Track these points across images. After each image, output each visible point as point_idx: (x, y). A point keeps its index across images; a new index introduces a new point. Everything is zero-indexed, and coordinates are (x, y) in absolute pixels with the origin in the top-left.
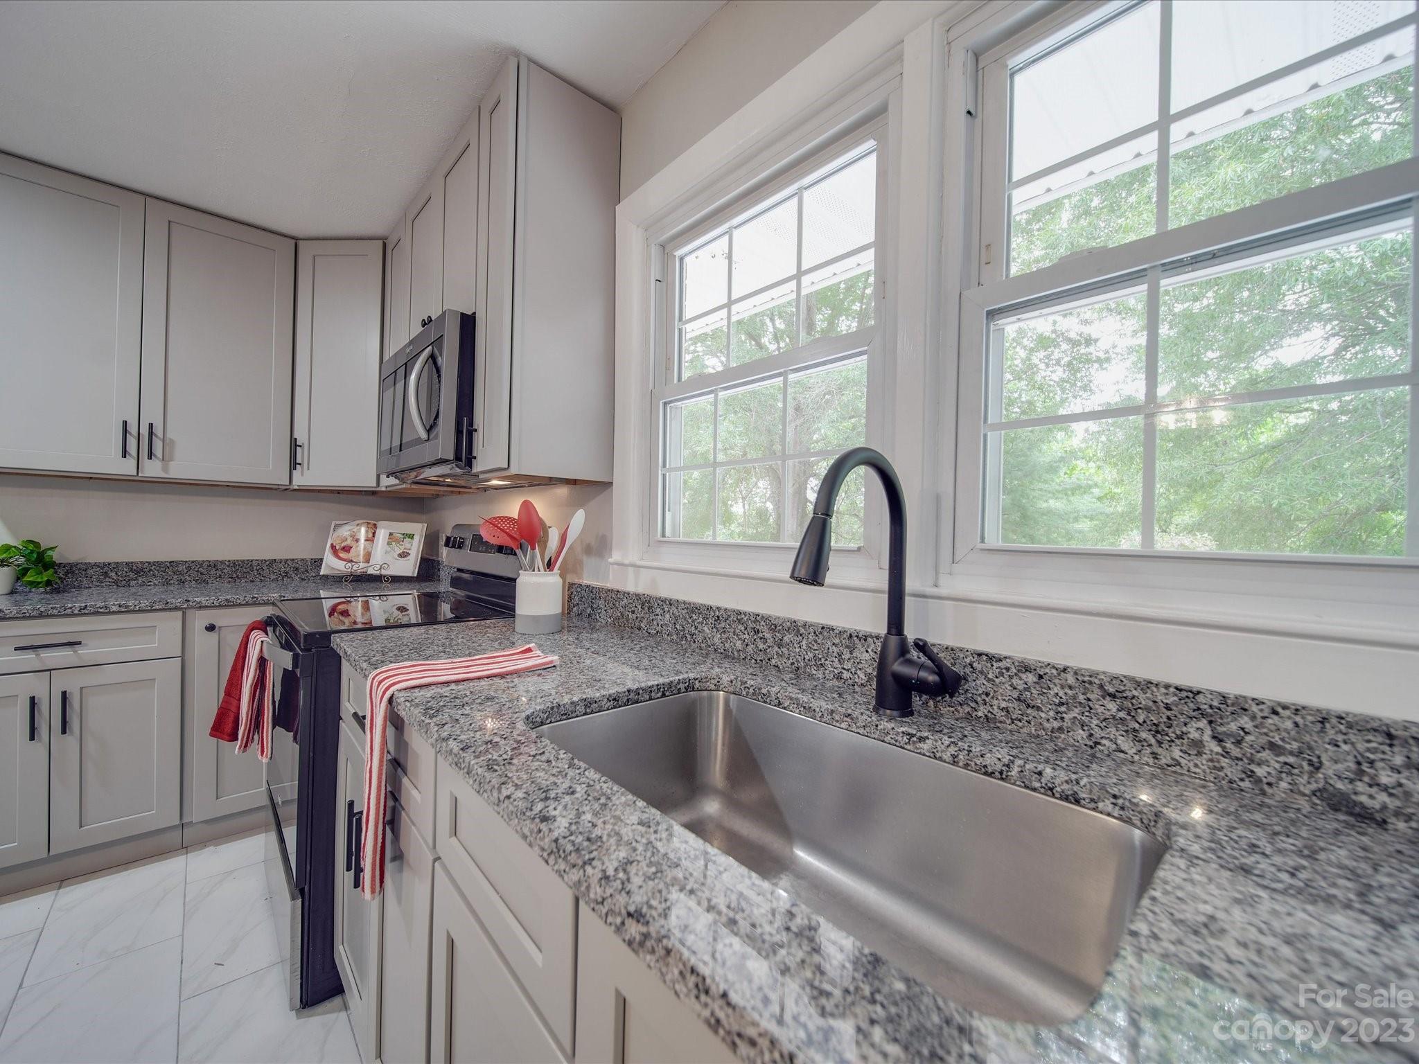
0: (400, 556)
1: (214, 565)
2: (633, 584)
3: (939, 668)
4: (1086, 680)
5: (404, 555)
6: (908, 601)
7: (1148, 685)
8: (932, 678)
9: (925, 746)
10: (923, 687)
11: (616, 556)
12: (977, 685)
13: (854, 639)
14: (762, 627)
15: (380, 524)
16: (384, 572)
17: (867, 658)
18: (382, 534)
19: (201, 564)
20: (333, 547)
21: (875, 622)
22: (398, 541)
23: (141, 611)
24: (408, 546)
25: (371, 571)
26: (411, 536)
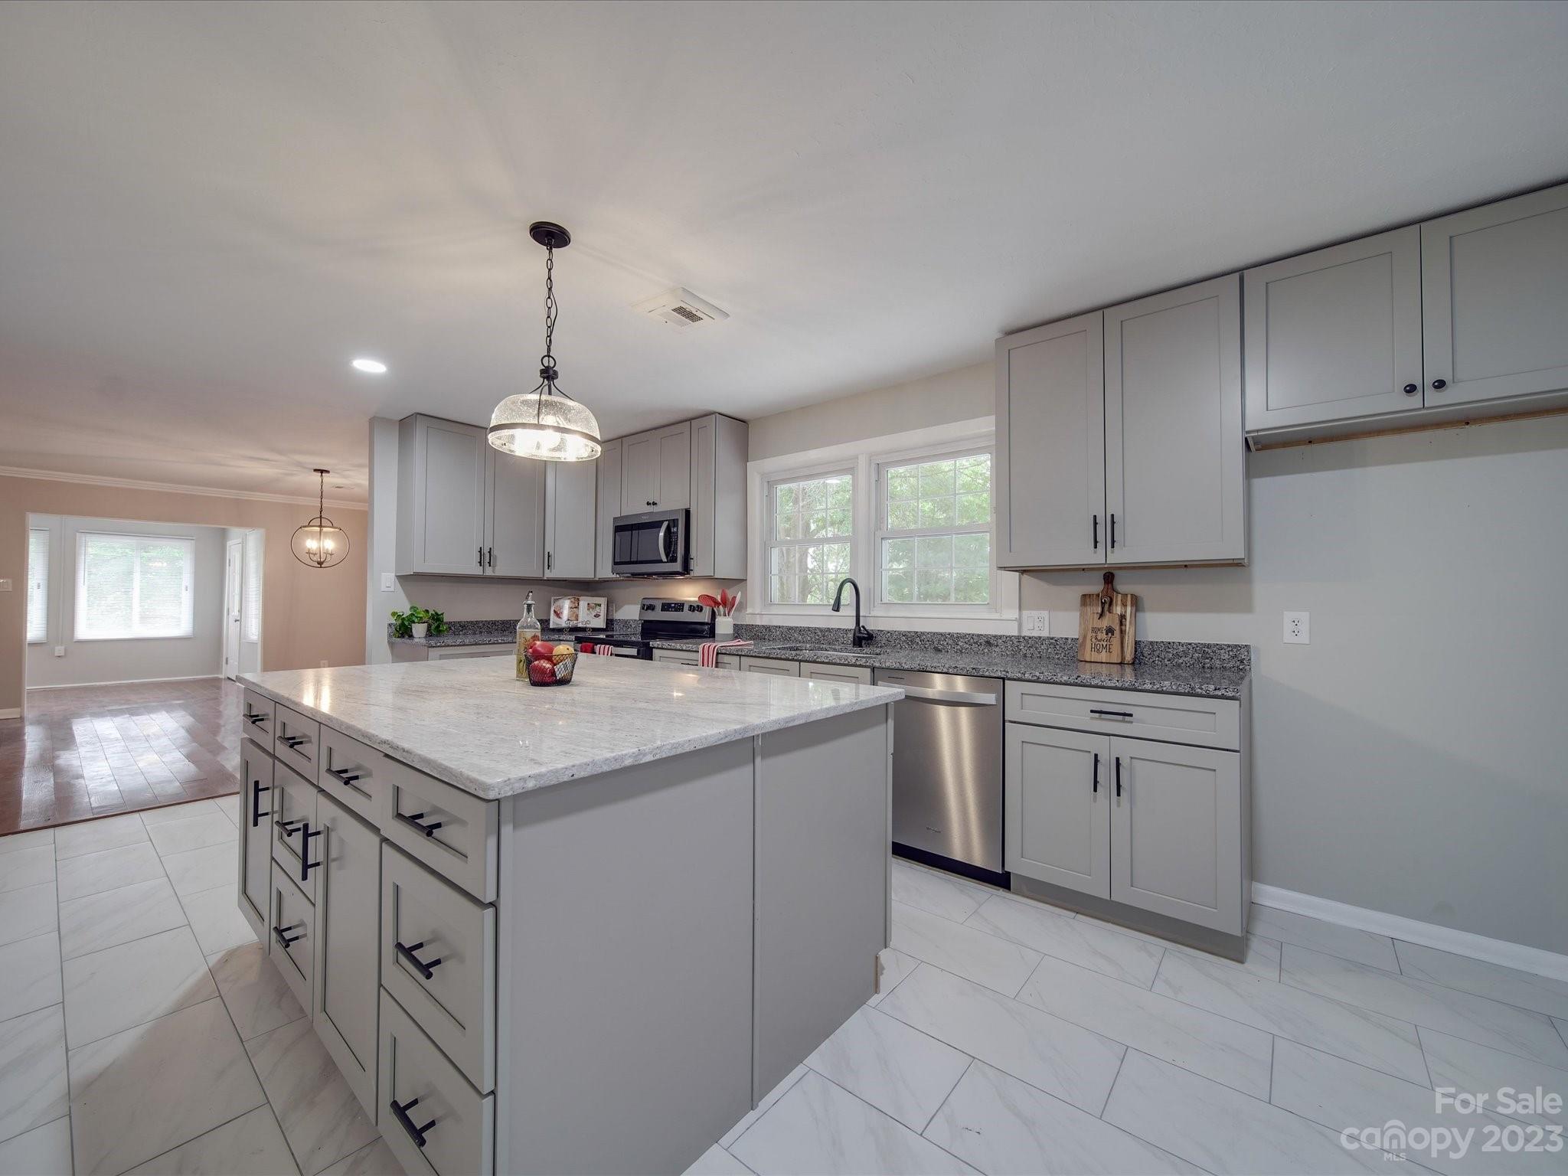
0: (595, 616)
1: (494, 623)
2: (758, 622)
3: (868, 633)
4: (900, 633)
5: (597, 616)
6: (861, 618)
7: (909, 632)
8: (866, 636)
9: (864, 652)
10: (864, 638)
11: (749, 611)
12: (879, 638)
13: (847, 631)
14: (818, 631)
15: (581, 598)
16: (588, 626)
17: (851, 636)
18: (583, 604)
19: (488, 622)
20: (555, 611)
21: (852, 625)
22: (593, 608)
23: (508, 643)
24: (599, 611)
25: (580, 625)
26: (600, 605)
